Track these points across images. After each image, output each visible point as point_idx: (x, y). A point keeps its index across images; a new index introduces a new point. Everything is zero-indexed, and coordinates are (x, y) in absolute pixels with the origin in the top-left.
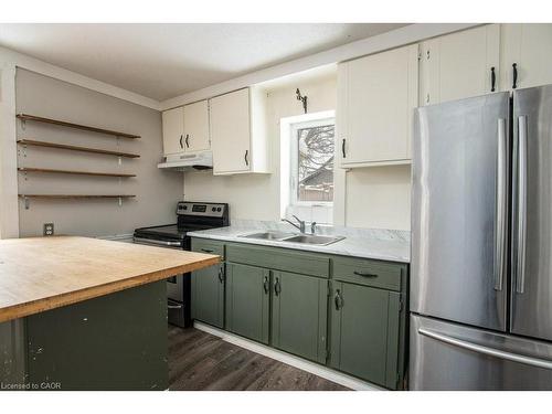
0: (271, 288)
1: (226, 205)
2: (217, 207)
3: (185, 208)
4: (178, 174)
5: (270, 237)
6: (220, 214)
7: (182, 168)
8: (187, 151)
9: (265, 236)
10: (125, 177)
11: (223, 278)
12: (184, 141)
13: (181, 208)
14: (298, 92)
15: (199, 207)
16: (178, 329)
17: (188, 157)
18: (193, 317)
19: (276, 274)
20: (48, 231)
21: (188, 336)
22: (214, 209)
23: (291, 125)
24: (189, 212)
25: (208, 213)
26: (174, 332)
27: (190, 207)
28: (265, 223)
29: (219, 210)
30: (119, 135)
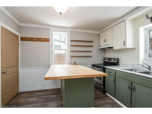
0: (132, 89)
1: (118, 59)
2: (115, 59)
3: (106, 59)
4: (104, 50)
5: (134, 70)
6: (116, 62)
7: (105, 48)
8: (106, 43)
9: (132, 70)
10: (90, 51)
11: (115, 81)
12: (105, 41)
13: (104, 59)
14: (147, 16)
15: (110, 59)
16: (101, 93)
17: (106, 45)
18: (106, 90)
19: (134, 84)
20: (75, 64)
21: (104, 96)
22: (114, 60)
23: (145, 29)
24: (107, 60)
25: (112, 61)
26: (100, 93)
27: (107, 59)
28: (133, 65)
29: (116, 60)
30: (89, 42)
